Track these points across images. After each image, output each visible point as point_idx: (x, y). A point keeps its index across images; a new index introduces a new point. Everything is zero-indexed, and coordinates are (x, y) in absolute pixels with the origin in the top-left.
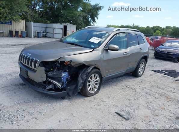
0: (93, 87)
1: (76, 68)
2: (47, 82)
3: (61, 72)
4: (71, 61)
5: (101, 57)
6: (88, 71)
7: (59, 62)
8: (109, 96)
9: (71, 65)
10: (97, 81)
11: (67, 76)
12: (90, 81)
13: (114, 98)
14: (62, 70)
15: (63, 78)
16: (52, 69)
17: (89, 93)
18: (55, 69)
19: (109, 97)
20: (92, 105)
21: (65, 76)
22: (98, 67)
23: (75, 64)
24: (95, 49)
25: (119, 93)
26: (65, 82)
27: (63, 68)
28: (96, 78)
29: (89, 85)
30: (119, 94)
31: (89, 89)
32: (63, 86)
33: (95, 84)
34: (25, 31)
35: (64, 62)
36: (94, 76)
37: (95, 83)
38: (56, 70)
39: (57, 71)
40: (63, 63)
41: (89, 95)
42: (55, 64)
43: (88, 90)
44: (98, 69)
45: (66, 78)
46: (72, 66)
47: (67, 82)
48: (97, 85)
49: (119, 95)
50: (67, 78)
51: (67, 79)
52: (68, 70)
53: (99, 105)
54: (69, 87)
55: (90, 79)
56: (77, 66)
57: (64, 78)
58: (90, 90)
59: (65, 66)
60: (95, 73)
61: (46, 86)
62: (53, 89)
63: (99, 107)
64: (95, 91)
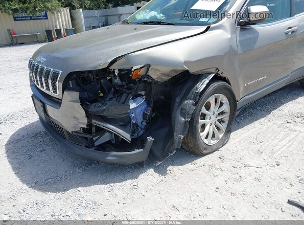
0: (213, 128)
1: (165, 84)
2: (94, 129)
3: (127, 100)
4: (148, 66)
5: (231, 46)
6: (197, 88)
7: (116, 73)
8: (257, 147)
9: (149, 77)
10: (222, 113)
11: (143, 107)
12: (204, 116)
13: (273, 153)
14: (128, 94)
15: (133, 115)
16: (102, 95)
17: (205, 146)
18: (109, 92)
19: (260, 152)
20: (219, 181)
21: (139, 110)
22: (224, 75)
23: (159, 73)
24: (212, 26)
25: (282, 136)
26: (139, 124)
27: (129, 88)
28: (222, 104)
29: (204, 126)
30: (282, 139)
31: (203, 135)
32: (136, 135)
33: (218, 120)
34: (71, 27)
35: (129, 71)
36: (216, 100)
37: (219, 118)
38: (111, 96)
39: (115, 99)
40: (125, 74)
41: (205, 152)
42: (108, 78)
43: (203, 138)
44: (224, 79)
45: (142, 113)
46: (153, 79)
47: (144, 123)
48: (223, 122)
49: (283, 143)
50: (144, 113)
51: (144, 115)
52: (143, 93)
53: (237, 180)
54: (150, 139)
55: (204, 110)
56: (167, 78)
57: (137, 114)
58: (206, 138)
59: (134, 82)
60: (216, 91)
61: (95, 139)
62: (114, 142)
63: (238, 188)
64: (218, 139)
